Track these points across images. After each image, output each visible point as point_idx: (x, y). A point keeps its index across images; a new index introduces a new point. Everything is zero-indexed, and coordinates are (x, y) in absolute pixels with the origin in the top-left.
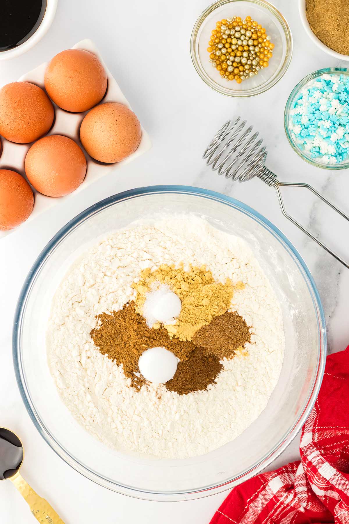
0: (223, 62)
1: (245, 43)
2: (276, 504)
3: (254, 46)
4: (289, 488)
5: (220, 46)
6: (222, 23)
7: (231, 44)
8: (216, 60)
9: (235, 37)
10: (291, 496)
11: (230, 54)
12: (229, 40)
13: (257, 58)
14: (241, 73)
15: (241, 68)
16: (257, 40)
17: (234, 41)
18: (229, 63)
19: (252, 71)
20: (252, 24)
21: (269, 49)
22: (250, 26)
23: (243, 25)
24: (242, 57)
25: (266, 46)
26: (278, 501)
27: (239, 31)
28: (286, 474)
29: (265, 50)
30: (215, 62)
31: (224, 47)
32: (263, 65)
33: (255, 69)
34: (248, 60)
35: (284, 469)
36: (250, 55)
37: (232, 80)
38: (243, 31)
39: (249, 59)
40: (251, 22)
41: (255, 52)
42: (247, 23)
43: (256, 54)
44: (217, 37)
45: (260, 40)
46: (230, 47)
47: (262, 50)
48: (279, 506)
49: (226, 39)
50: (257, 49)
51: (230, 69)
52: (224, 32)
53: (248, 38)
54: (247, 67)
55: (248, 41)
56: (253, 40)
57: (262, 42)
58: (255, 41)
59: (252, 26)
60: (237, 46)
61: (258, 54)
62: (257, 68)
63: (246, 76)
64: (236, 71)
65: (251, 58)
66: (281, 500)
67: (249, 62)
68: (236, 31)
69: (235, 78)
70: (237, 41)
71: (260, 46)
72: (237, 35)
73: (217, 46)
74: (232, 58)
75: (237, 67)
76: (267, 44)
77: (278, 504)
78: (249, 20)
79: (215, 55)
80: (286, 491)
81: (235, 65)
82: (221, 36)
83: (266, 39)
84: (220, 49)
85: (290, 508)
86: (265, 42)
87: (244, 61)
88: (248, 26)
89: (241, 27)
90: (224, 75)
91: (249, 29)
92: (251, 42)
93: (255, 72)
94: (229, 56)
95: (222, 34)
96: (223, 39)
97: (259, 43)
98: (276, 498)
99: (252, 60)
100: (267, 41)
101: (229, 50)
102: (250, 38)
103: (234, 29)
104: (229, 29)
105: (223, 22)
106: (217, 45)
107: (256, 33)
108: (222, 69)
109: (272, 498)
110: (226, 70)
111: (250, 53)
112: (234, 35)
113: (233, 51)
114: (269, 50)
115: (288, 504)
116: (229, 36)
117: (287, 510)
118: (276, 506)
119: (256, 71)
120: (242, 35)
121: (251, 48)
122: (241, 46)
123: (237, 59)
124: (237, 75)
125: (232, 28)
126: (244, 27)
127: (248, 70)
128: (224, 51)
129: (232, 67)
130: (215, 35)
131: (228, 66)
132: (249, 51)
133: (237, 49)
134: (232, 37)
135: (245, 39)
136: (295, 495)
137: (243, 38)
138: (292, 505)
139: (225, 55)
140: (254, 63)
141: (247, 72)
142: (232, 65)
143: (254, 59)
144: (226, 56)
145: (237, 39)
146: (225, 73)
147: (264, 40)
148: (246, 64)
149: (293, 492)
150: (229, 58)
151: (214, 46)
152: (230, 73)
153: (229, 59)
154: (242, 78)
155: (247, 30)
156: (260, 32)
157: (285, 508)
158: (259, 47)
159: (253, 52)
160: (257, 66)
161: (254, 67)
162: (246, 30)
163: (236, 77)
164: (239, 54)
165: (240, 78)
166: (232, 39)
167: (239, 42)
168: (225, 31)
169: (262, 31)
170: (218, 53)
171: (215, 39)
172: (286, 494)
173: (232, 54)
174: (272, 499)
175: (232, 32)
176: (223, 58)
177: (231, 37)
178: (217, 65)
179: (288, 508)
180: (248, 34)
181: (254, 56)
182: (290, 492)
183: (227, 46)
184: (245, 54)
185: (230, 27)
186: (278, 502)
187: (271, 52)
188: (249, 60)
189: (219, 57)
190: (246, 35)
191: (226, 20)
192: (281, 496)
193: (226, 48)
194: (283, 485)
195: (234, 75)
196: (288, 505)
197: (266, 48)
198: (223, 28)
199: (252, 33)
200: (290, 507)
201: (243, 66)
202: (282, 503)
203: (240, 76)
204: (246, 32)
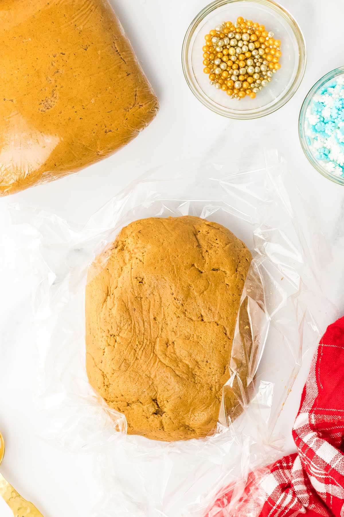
0: (226, 79)
1: (245, 49)
3: (257, 49)
5: (217, 62)
6: (211, 35)
7: (228, 55)
8: (217, 80)
9: (231, 47)
11: (231, 67)
12: (225, 52)
13: (264, 62)
14: (252, 86)
15: (250, 80)
16: (257, 40)
17: (231, 51)
18: (233, 78)
19: (264, 79)
20: (246, 24)
21: (275, 47)
22: (245, 28)
23: (236, 29)
24: (247, 67)
25: (270, 45)
27: (234, 38)
29: (270, 49)
30: (218, 82)
31: (222, 61)
32: (274, 68)
33: (266, 75)
34: (254, 68)
36: (255, 61)
37: (243, 96)
38: (238, 36)
39: (256, 66)
40: (245, 23)
41: (260, 56)
42: (240, 25)
43: (261, 57)
44: (211, 53)
45: (261, 40)
46: (229, 60)
47: (267, 51)
49: (222, 52)
50: (261, 52)
51: (237, 85)
52: (217, 45)
53: (247, 42)
54: (256, 76)
55: (247, 46)
56: (253, 42)
57: (265, 41)
58: (255, 43)
59: (247, 27)
60: (237, 55)
61: (264, 56)
62: (269, 74)
63: (258, 87)
64: (245, 85)
65: (258, 64)
67: (257, 70)
68: (230, 39)
69: (246, 93)
70: (235, 49)
71: (263, 46)
72: (233, 43)
73: (213, 63)
74: (235, 72)
75: (245, 80)
76: (271, 42)
78: (242, 21)
79: (215, 74)
81: (241, 78)
82: (215, 50)
83: (267, 36)
84: (218, 66)
86: (268, 41)
87: (250, 70)
88: (242, 28)
89: (234, 31)
90: (233, 94)
91: (244, 31)
92: (251, 46)
93: (267, 79)
94: (232, 70)
95: (215, 47)
96: (217, 52)
97: (261, 44)
99: (259, 67)
100: (269, 38)
101: (229, 63)
102: (249, 42)
103: (227, 36)
104: (221, 39)
105: (212, 33)
106: (212, 62)
107: (254, 33)
108: (228, 88)
110: (233, 88)
111: (255, 58)
112: (229, 44)
113: (234, 63)
114: (275, 49)
116: (224, 47)
119: (268, 77)
120: (238, 41)
121: (254, 53)
122: (242, 53)
123: (242, 71)
124: (248, 89)
125: (224, 37)
126: (238, 30)
127: (259, 79)
128: (223, 66)
129: (239, 82)
130: (207, 52)
131: (234, 82)
132: (253, 57)
133: (238, 59)
134: (228, 47)
135: (244, 45)
137: (240, 44)
139: (226, 70)
140: (263, 68)
141: (258, 82)
142: (238, 80)
143: (262, 64)
144: (228, 71)
145: (234, 47)
146: (233, 92)
147: (265, 38)
148: (255, 73)
150: (232, 73)
151: (210, 64)
152: (239, 90)
153: (232, 74)
154: (255, 90)
155: (243, 33)
156: (258, 30)
158: (263, 49)
159: (257, 57)
160: (267, 71)
161: (264, 73)
162: (241, 33)
163: (248, 92)
164: (241, 64)
165: (252, 92)
166: (228, 49)
167: (238, 50)
168: (218, 43)
169: (261, 29)
170: (217, 71)
171: (209, 55)
173: (234, 67)
175: (226, 41)
176: (225, 74)
177: (226, 48)
178: (221, 85)
180: (245, 37)
181: (260, 60)
183: (225, 59)
184: (249, 62)
185: (221, 36)
187: (279, 51)
188: (257, 68)
189: (220, 75)
190: (243, 39)
191: (215, 30)
193: (225, 62)
195: (245, 90)
197: (271, 47)
198: (214, 40)
199: (250, 35)
201: (252, 76)
203: (251, 89)
204: (242, 35)
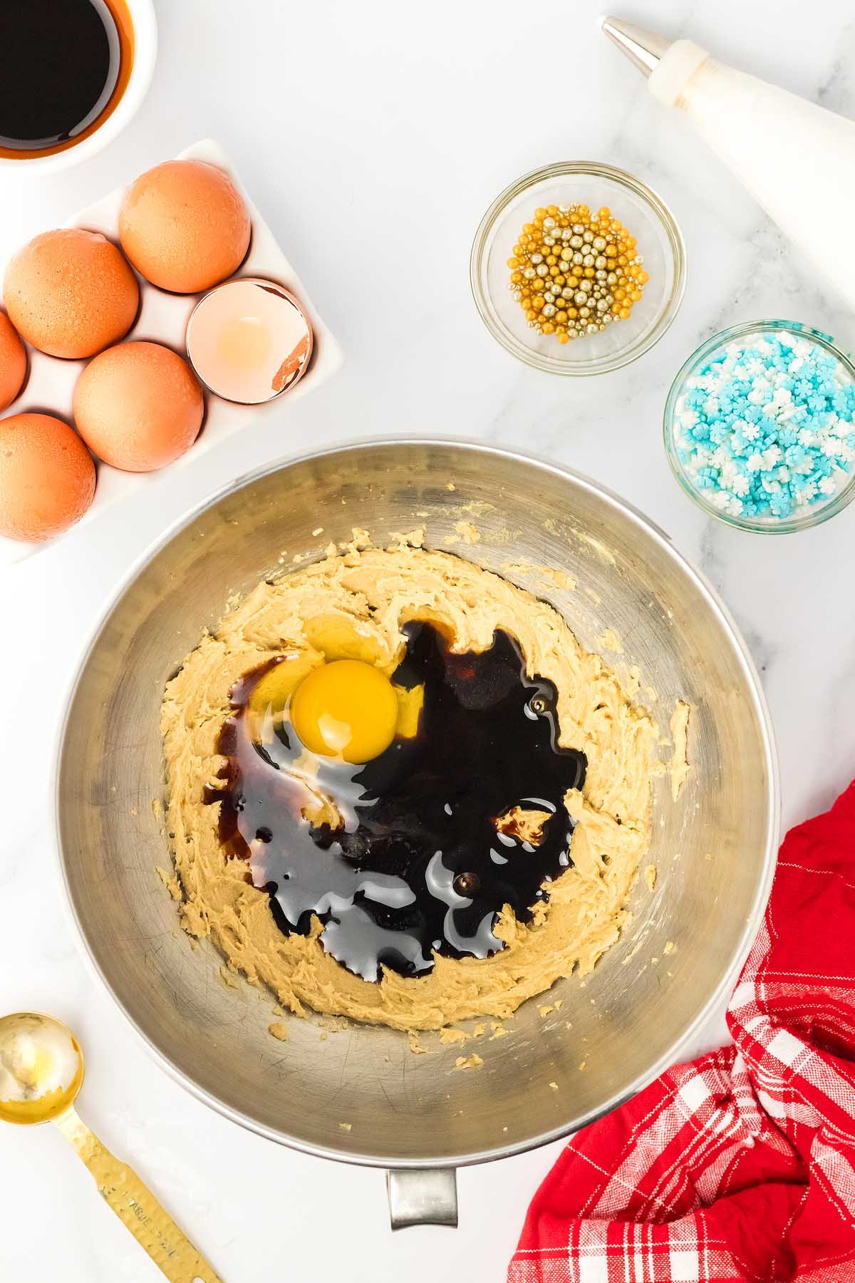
0: (535, 292)
1: (588, 261)
2: (696, 1134)
3: (608, 271)
4: (723, 1101)
5: (536, 259)
6: (547, 212)
7: (559, 258)
8: (522, 287)
9: (570, 246)
10: (729, 1117)
11: (553, 278)
12: (556, 250)
13: (608, 298)
14: (571, 323)
15: (572, 312)
16: (616, 258)
17: (567, 254)
18: (549, 297)
19: (594, 322)
20: (610, 224)
21: (637, 282)
22: (606, 229)
23: (590, 223)
24: (577, 290)
25: (631, 276)
26: (700, 1127)
27: (581, 235)
28: (715, 1070)
29: (628, 282)
30: (521, 290)
31: (544, 262)
32: (618, 314)
33: (601, 318)
34: (588, 297)
35: (711, 1061)
36: (596, 288)
37: (549, 333)
38: (588, 237)
39: (592, 296)
40: (609, 220)
41: (607, 284)
42: (601, 220)
43: (608, 287)
44: (533, 240)
45: (621, 261)
46: (557, 265)
47: (621, 282)
48: (703, 1139)
49: (551, 247)
50: (612, 279)
51: (549, 310)
52: (549, 232)
53: (597, 252)
54: (584, 312)
55: (595, 258)
56: (608, 258)
57: (626, 266)
58: (609, 261)
59: (610, 229)
60: (572, 265)
61: (613, 288)
62: (606, 318)
63: (578, 331)
64: (561, 317)
65: (597, 295)
66: (708, 1125)
67: (591, 303)
68: (574, 234)
69: (555, 330)
70: (574, 254)
71: (619, 272)
72: (576, 242)
73: (529, 259)
74: (556, 289)
75: (565, 309)
76: (634, 271)
77: (701, 1133)
78: (606, 217)
79: (523, 276)
80: (717, 1107)
81: (561, 302)
82: (542, 238)
83: (633, 260)
84: (535, 266)
85: (725, 1141)
86: (631, 267)
87: (580, 298)
88: (601, 227)
89: (587, 226)
90: (535, 321)
91: (602, 233)
92: (601, 262)
93: (599, 325)
94: (552, 282)
95: (544, 234)
96: (544, 244)
97: (618, 266)
98: (696, 1121)
99: (597, 300)
100: (635, 265)
101: (554, 271)
102: (601, 253)
103: (571, 227)
104: (561, 227)
105: (550, 211)
106: (529, 256)
107: (616, 245)
108: (532, 307)
109: (688, 1121)
110: (540, 312)
111: (597, 284)
112: (568, 241)
113: (561, 273)
114: (635, 285)
115: (720, 1133)
116: (559, 241)
117: (719, 1145)
118: (696, 1140)
119: (602, 322)
120: (585, 243)
121: (600, 274)
122: (581, 266)
123: (567, 293)
124: (562, 325)
125: (567, 226)
126: (593, 227)
127: (587, 319)
128: (542, 270)
129: (553, 307)
130: (529, 236)
131: (546, 303)
132: (595, 280)
133: (570, 270)
134: (565, 244)
135: (590, 253)
136: (737, 1113)
137: (586, 249)
138: (729, 1134)
139: (542, 278)
140: (602, 305)
141: (583, 321)
142: (554, 304)
143: (603, 297)
144: (545, 282)
145: (574, 249)
146: (537, 318)
147: (629, 261)
148: (585, 305)
149: (731, 1107)
150: (550, 287)
151: (524, 257)
152: (548, 319)
153: (549, 290)
154: (572, 332)
155: (599, 235)
156: (624, 243)
157: (715, 1141)
158: (617, 276)
159: (601, 283)
160: (606, 313)
161: (599, 314)
162: (596, 234)
163: (558, 329)
164: (572, 281)
165: (566, 332)
166: (563, 248)
167: (578, 258)
168: (552, 229)
169: (628, 243)
170: (529, 273)
171: (529, 243)
172: (718, 1112)
173: (559, 280)
174: (687, 1124)
175: (566, 234)
176: (538, 284)
177: (561, 245)
178: (524, 297)
179: (721, 1141)
180: (600, 244)
181: (604, 291)
182: (725, 1109)
183: (551, 260)
184: (585, 285)
185: (563, 224)
186: (700, 1130)
187: (639, 290)
188: (591, 299)
189: (531, 281)
190: (594, 245)
191: (558, 209)
192: (708, 1118)
193: (548, 266)
194: (711, 1095)
195: (556, 325)
196: (721, 1135)
197: (631, 279)
198: (548, 223)
199: (608, 243)
200: (725, 1139)
201: (578, 308)
202: (709, 1133)
203: (567, 327)
204: (595, 238)
